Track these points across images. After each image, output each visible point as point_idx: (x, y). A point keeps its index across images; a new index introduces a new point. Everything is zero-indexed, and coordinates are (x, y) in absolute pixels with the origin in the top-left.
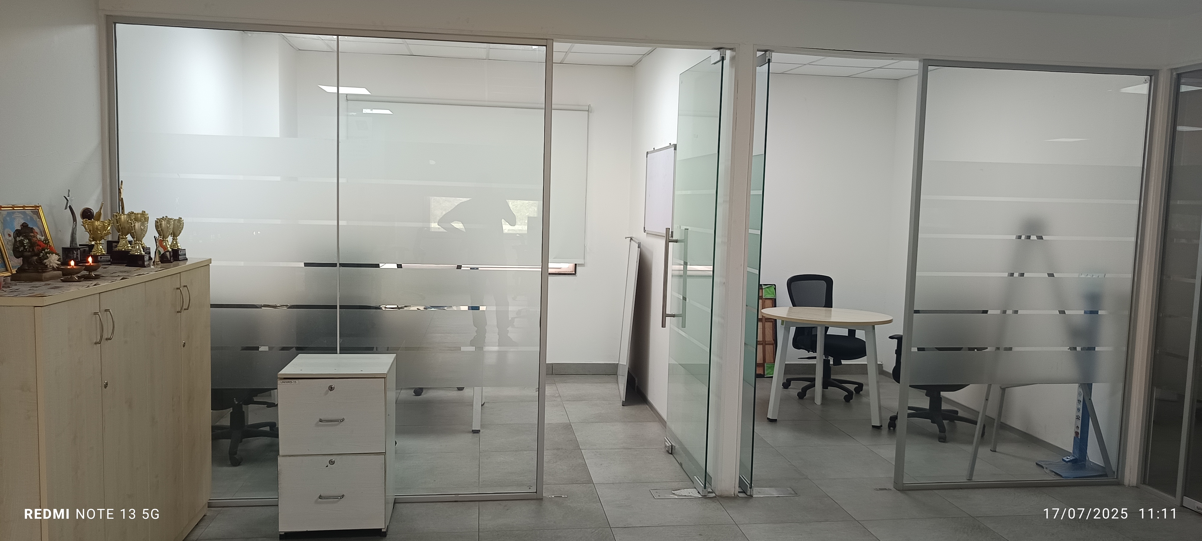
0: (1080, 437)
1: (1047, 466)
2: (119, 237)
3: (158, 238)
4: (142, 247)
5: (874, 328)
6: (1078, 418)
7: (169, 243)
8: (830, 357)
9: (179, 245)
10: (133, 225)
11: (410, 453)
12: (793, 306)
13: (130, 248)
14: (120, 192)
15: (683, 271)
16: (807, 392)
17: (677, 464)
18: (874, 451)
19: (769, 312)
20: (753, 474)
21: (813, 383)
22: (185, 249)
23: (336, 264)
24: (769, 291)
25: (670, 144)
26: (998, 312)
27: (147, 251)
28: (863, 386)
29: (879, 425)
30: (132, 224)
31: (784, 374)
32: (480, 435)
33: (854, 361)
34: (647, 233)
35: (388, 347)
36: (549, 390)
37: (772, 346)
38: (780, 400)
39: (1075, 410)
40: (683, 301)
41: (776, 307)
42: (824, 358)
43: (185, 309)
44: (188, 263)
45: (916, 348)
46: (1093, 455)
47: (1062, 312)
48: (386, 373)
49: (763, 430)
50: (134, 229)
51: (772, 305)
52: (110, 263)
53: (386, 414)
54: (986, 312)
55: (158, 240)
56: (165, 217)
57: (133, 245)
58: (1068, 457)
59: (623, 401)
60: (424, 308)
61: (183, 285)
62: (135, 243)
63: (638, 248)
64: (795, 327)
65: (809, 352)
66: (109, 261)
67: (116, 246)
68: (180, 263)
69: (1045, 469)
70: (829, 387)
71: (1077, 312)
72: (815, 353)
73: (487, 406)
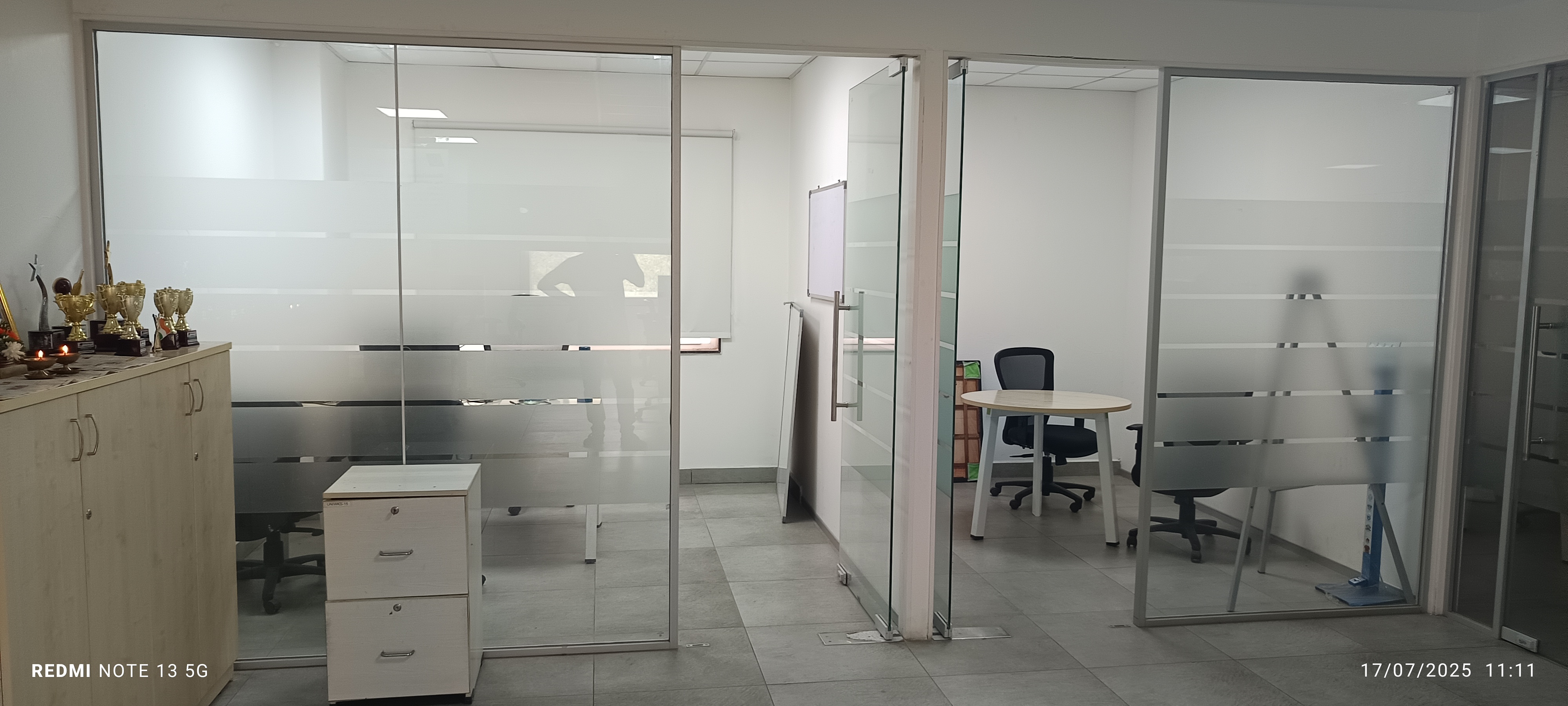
0: (1371, 552)
1: (1329, 591)
2: (106, 316)
3: (157, 316)
4: (136, 329)
5: (1107, 417)
6: (1368, 528)
7: (175, 323)
8: (1051, 454)
9: (187, 325)
10: (123, 300)
11: (504, 592)
12: (1003, 389)
13: (121, 330)
14: (106, 257)
15: (857, 346)
16: (1022, 500)
17: (854, 599)
18: (1109, 576)
19: (972, 397)
20: (951, 609)
21: (1030, 487)
22: (195, 331)
23: (400, 346)
24: (971, 369)
25: (839, 181)
26: (1265, 394)
27: (144, 333)
28: (1095, 491)
29: (1115, 542)
30: (121, 299)
31: (992, 477)
32: (595, 566)
33: (1085, 459)
34: (812, 298)
35: (472, 455)
36: (684, 504)
37: (976, 441)
38: (987, 511)
39: (1364, 518)
40: (858, 387)
41: (981, 390)
42: (1044, 455)
43: (196, 411)
44: (200, 349)
45: (1162, 443)
46: (1388, 575)
47: (1347, 393)
48: (466, 489)
49: (963, 551)
50: (125, 306)
51: (977, 388)
52: (93, 351)
53: (467, 544)
54: (1250, 394)
55: (157, 319)
56: (168, 288)
57: (125, 327)
58: (1357, 579)
59: (783, 517)
60: (520, 401)
61: (193, 378)
62: (127, 325)
63: (800, 316)
64: (1005, 417)
65: (1024, 448)
66: (93, 348)
67: (102, 328)
68: (190, 349)
69: (1327, 595)
70: (1050, 493)
71: (1365, 392)
72: (1032, 449)
73: (605, 527)
